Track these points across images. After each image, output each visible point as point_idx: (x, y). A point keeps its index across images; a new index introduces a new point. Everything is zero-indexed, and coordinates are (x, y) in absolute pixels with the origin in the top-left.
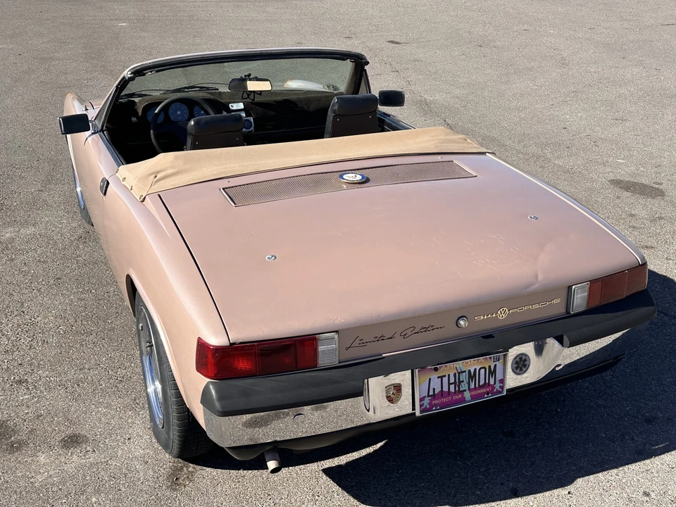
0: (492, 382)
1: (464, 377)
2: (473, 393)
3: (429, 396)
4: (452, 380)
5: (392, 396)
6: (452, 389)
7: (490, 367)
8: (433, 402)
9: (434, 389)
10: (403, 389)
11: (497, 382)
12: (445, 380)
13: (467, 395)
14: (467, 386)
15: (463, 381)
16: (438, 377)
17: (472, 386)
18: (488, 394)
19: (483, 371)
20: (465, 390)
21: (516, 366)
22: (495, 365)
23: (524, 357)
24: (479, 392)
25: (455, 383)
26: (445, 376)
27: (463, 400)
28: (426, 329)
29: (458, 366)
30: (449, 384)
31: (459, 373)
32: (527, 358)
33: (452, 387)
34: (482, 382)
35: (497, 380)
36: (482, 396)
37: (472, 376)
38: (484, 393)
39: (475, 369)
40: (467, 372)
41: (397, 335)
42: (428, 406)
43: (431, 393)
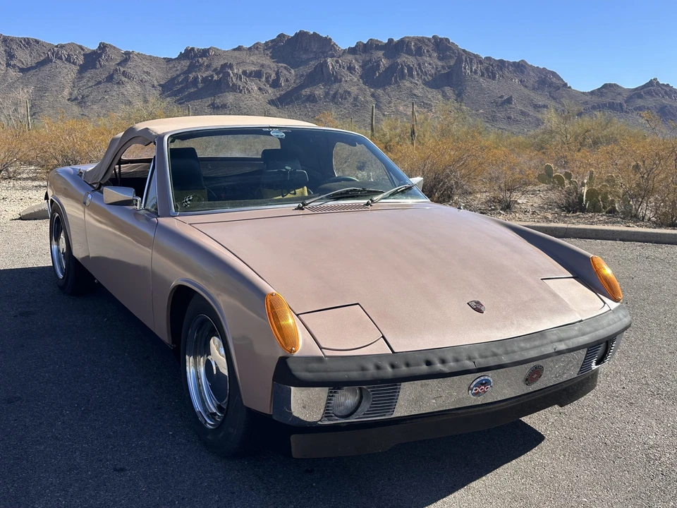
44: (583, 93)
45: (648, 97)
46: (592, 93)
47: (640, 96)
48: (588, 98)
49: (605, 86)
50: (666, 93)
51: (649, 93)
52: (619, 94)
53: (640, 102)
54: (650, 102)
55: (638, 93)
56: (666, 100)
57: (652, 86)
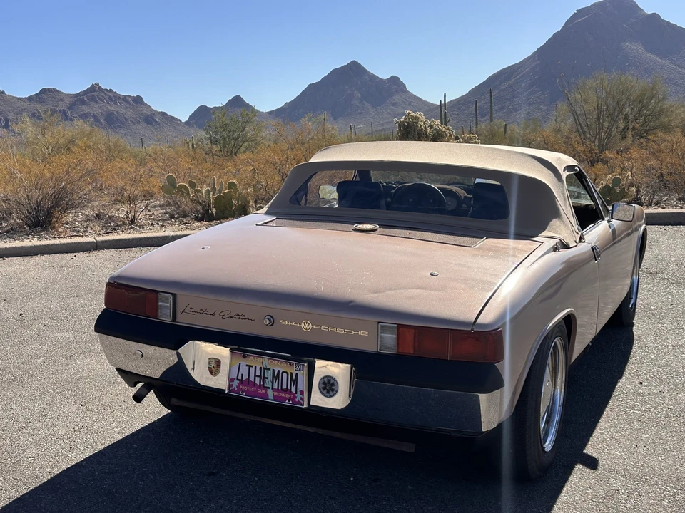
0: (293, 390)
1: (268, 374)
2: (276, 394)
3: (238, 380)
4: (258, 374)
5: (213, 369)
6: (257, 382)
7: (291, 373)
8: (241, 387)
9: (242, 375)
10: (222, 365)
11: (298, 392)
12: (252, 370)
13: (270, 393)
14: (271, 384)
15: (267, 378)
16: (247, 365)
17: (276, 387)
18: (289, 401)
19: (285, 375)
20: (269, 388)
21: (323, 386)
22: (297, 374)
23: (332, 381)
24: (281, 394)
25: (260, 376)
26: (252, 366)
27: (266, 396)
28: (239, 316)
29: (264, 362)
30: (255, 376)
31: (264, 368)
32: (335, 383)
33: (258, 379)
34: (284, 387)
35: (298, 391)
36: (284, 399)
37: (276, 377)
38: (285, 399)
39: (279, 371)
40: (272, 370)
41: (217, 314)
42: (236, 389)
43: (240, 378)
44: (20, 99)
45: (92, 103)
46: (30, 99)
47: (83, 103)
48: (26, 104)
49: (44, 91)
50: (110, 98)
51: (93, 99)
52: (61, 100)
53: (84, 109)
54: (95, 109)
55: (80, 99)
56: (111, 106)
57: (95, 91)
